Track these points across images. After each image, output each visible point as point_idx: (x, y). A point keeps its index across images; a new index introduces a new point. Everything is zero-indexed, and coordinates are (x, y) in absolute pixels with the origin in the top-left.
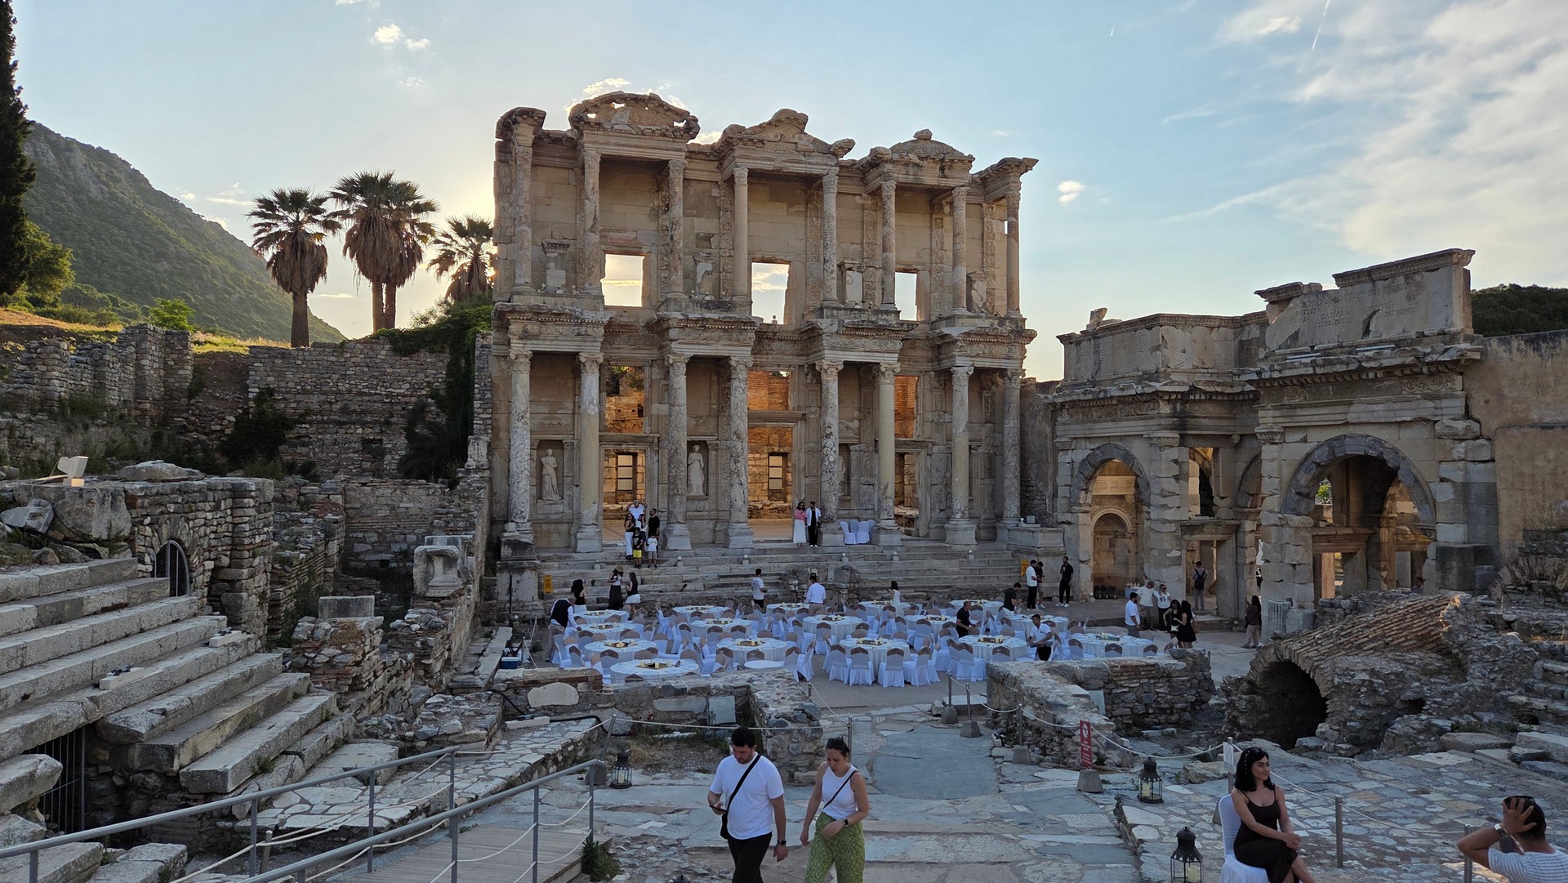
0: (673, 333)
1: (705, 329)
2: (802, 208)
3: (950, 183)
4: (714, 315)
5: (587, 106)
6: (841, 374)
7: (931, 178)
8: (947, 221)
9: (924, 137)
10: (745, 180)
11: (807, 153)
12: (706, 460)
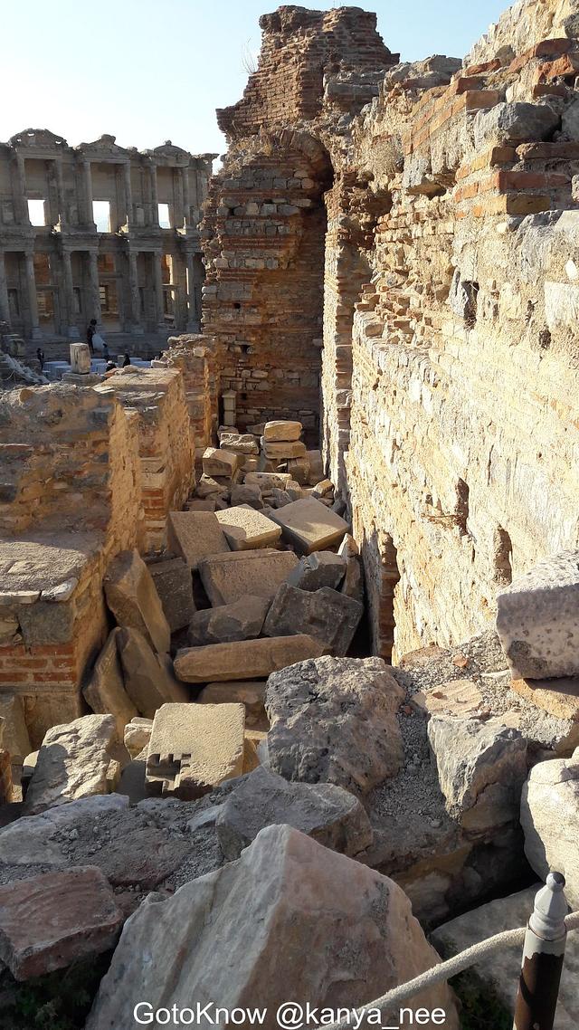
0: (64, 241)
1: (77, 239)
2: (113, 175)
3: (180, 165)
4: (82, 233)
5: (18, 136)
6: (138, 258)
7: (172, 164)
8: (181, 179)
9: (169, 143)
10: (89, 168)
11: (116, 154)
12: (79, 295)
